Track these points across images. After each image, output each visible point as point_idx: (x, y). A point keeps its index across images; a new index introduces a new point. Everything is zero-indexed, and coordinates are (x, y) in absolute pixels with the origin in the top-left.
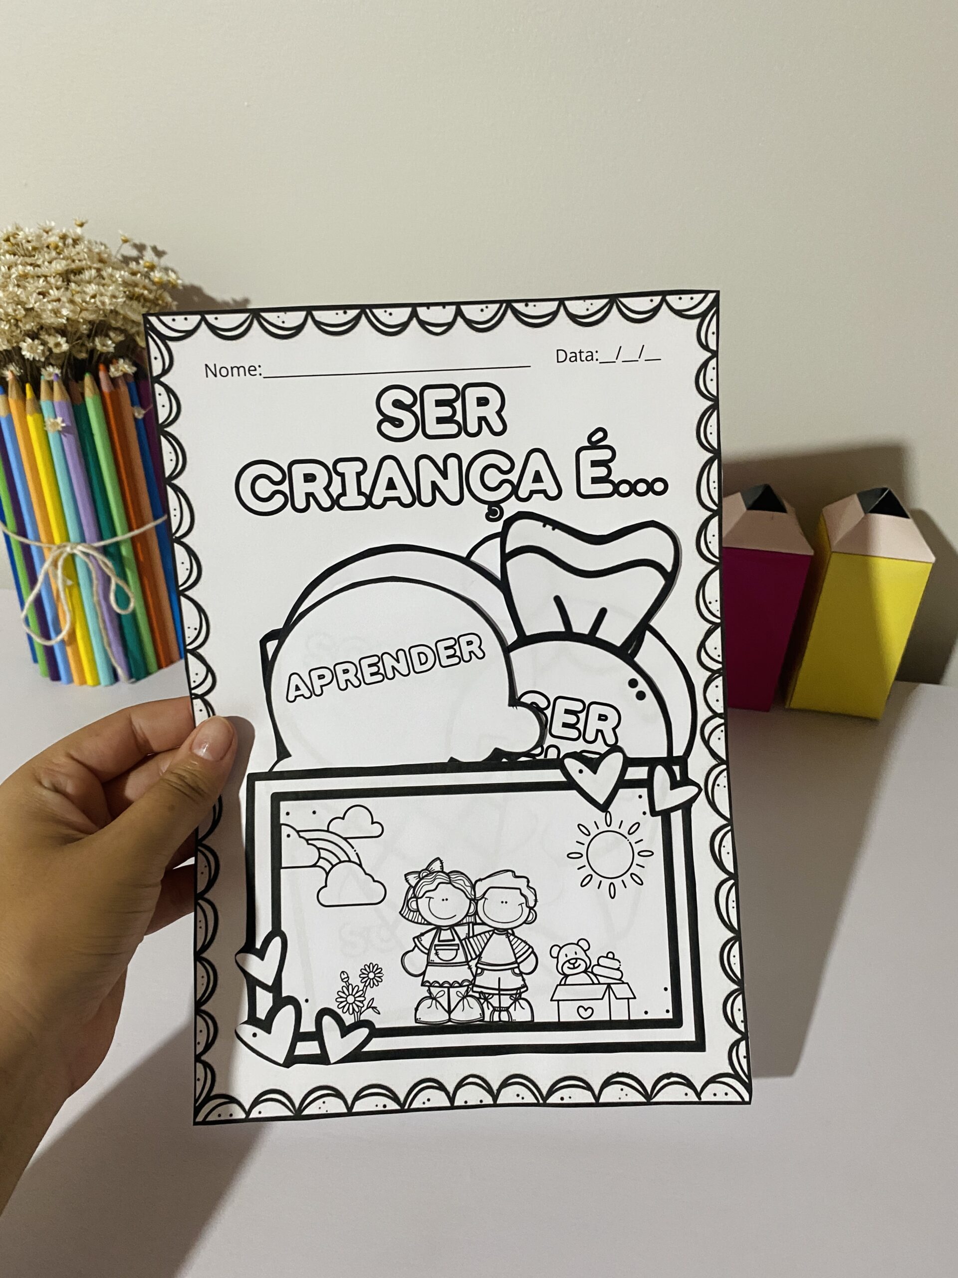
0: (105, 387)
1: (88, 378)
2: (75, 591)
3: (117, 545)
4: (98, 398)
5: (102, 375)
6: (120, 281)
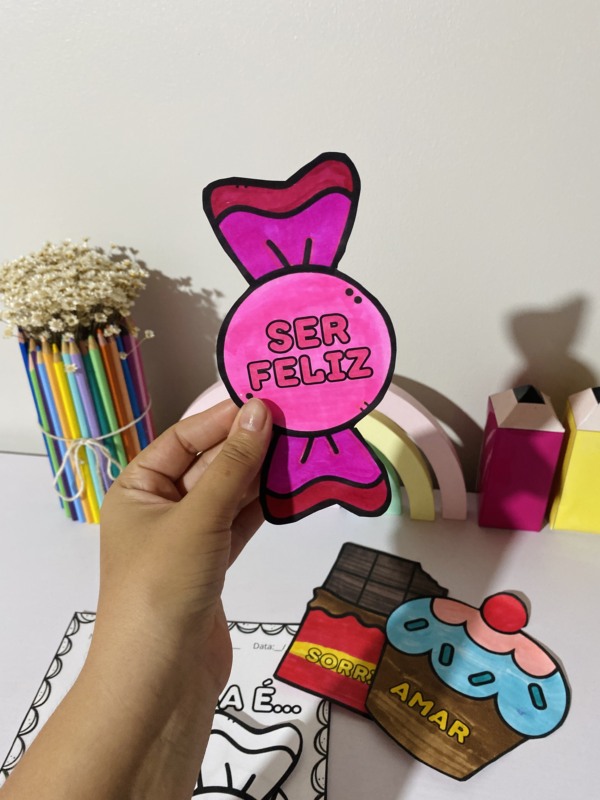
0: (102, 343)
1: (90, 339)
2: (86, 467)
3: (112, 438)
4: (97, 350)
5: (99, 336)
6: (109, 278)
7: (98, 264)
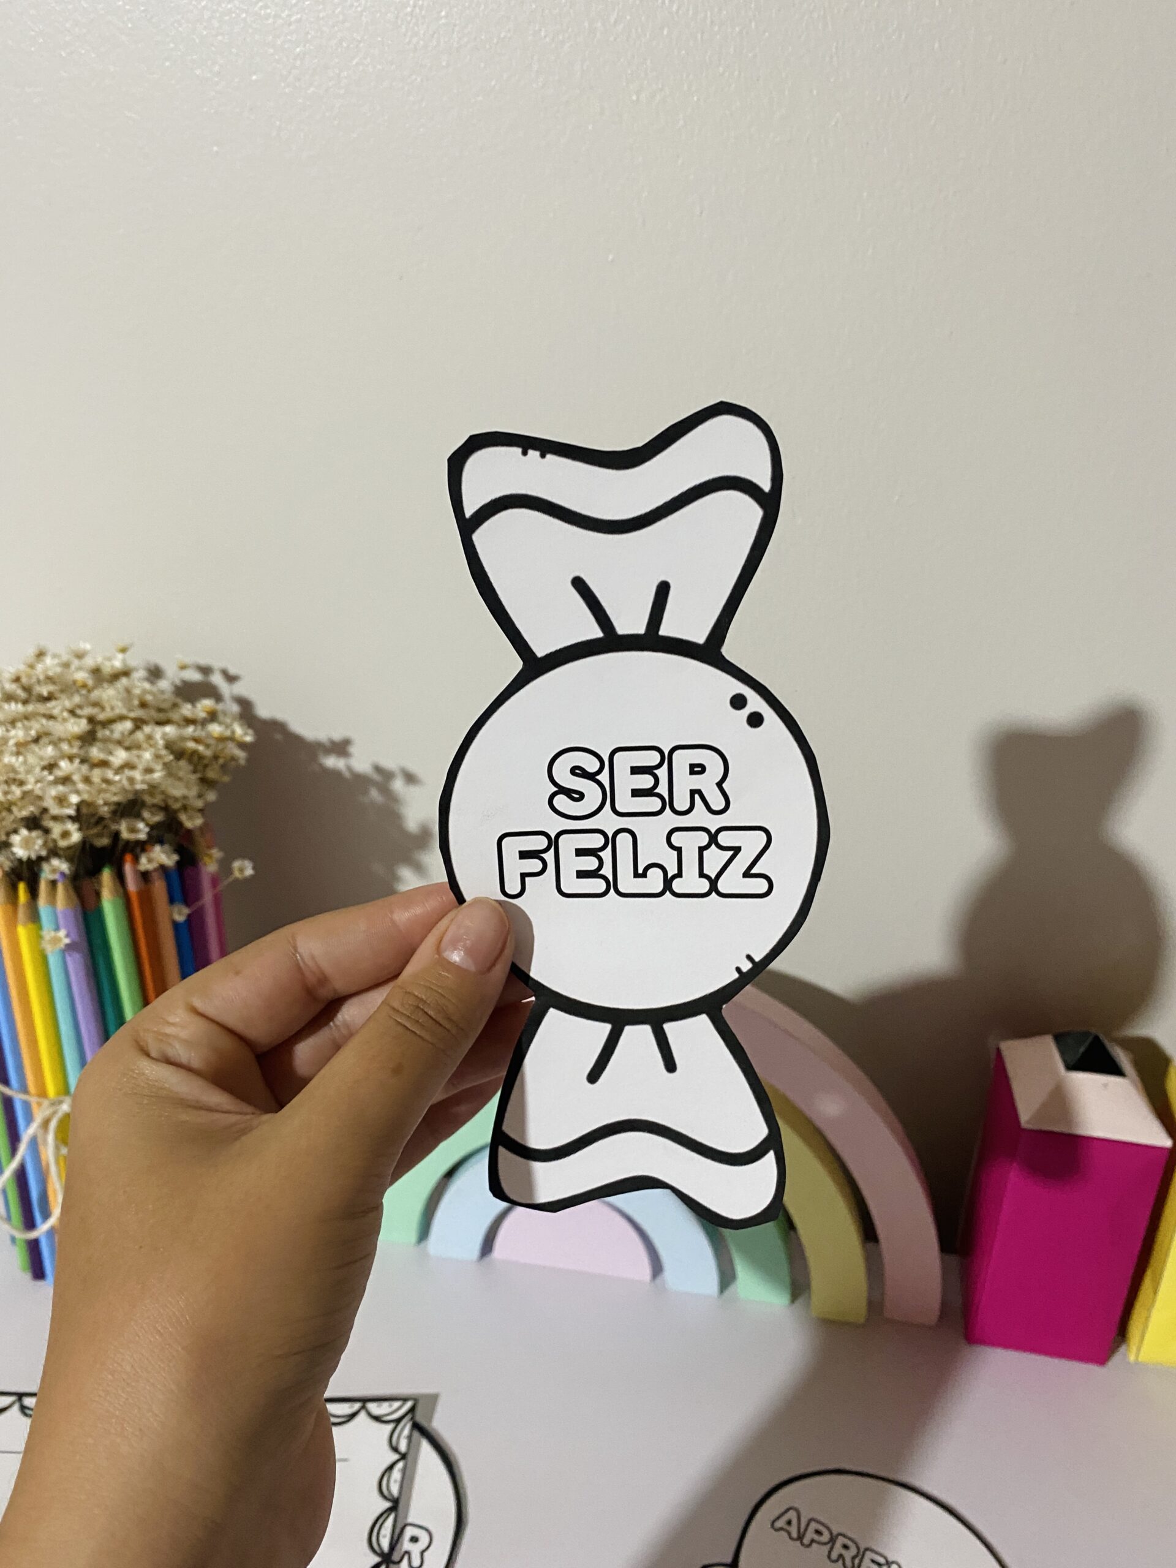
0: (132, 884)
1: (107, 875)
4: (120, 902)
5: (128, 868)
6: (161, 742)
7: (143, 705)
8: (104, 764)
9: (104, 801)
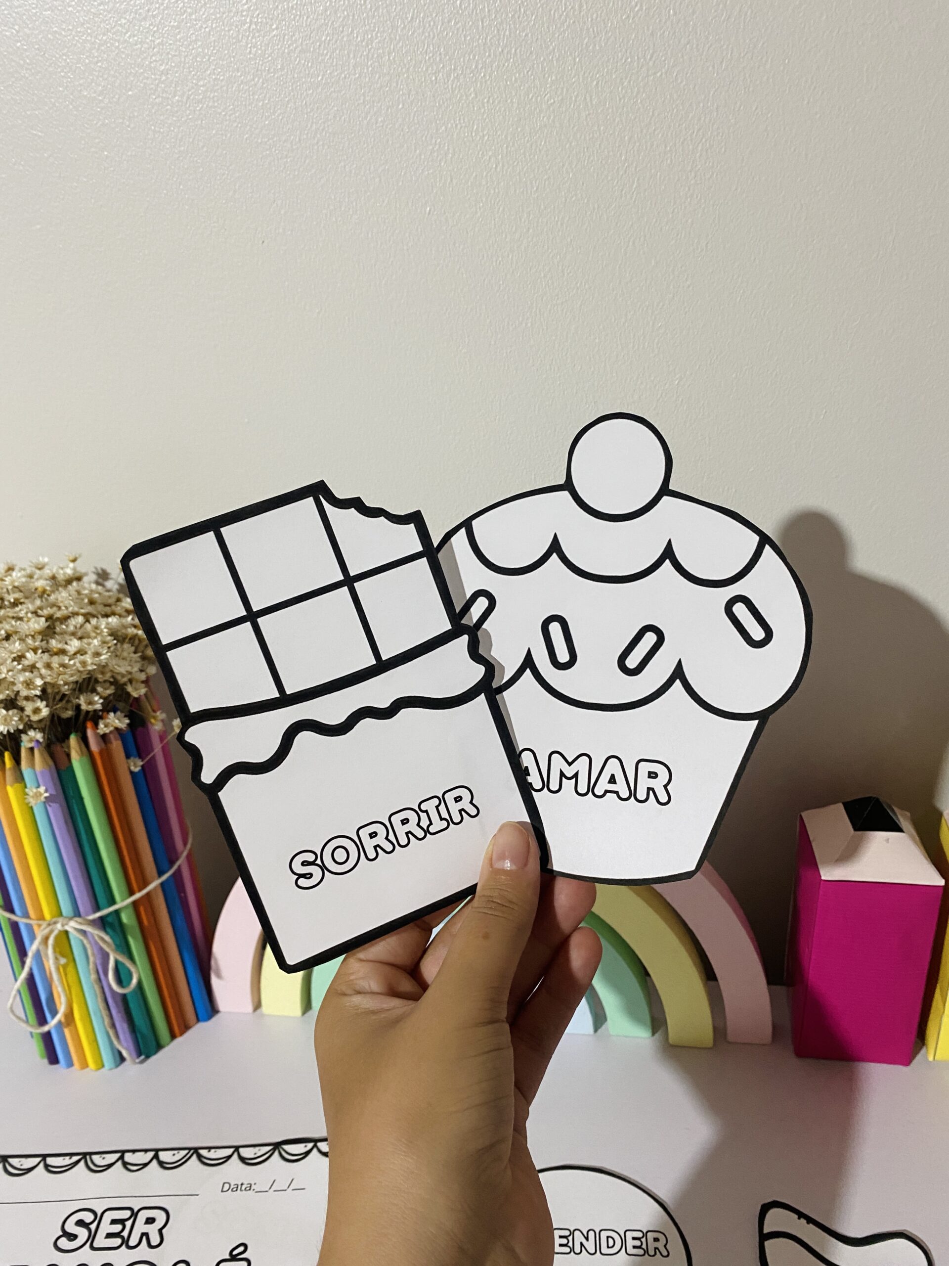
0: (94, 745)
1: (73, 740)
2: (70, 969)
3: (117, 913)
4: (86, 759)
5: (90, 733)
6: (106, 631)
7: (92, 602)
8: (63, 652)
9: (64, 681)
